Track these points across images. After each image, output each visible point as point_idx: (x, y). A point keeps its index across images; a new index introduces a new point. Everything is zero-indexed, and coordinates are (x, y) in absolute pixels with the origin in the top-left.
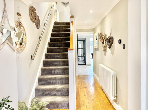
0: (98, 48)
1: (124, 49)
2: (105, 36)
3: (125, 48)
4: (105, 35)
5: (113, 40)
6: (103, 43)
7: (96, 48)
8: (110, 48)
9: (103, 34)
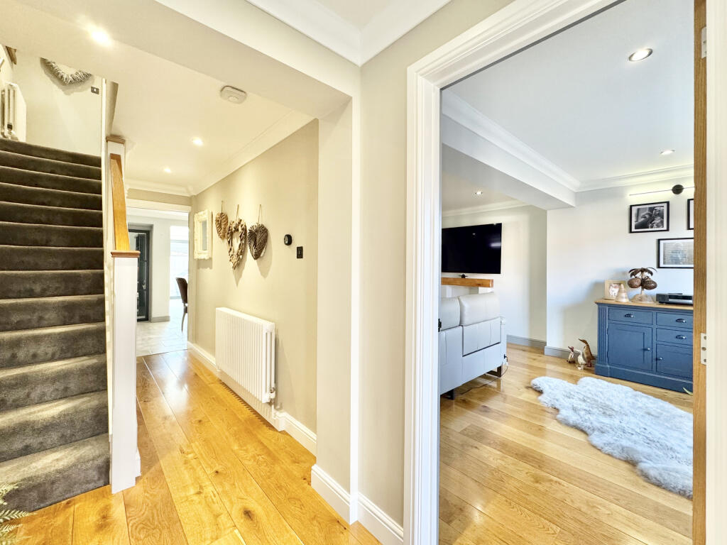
0: (211, 259)
1: (299, 259)
2: (239, 223)
3: (302, 258)
4: (241, 220)
5: (267, 237)
6: (230, 243)
7: (199, 261)
8: (257, 256)
9: (229, 218)
